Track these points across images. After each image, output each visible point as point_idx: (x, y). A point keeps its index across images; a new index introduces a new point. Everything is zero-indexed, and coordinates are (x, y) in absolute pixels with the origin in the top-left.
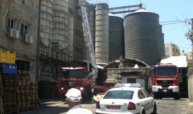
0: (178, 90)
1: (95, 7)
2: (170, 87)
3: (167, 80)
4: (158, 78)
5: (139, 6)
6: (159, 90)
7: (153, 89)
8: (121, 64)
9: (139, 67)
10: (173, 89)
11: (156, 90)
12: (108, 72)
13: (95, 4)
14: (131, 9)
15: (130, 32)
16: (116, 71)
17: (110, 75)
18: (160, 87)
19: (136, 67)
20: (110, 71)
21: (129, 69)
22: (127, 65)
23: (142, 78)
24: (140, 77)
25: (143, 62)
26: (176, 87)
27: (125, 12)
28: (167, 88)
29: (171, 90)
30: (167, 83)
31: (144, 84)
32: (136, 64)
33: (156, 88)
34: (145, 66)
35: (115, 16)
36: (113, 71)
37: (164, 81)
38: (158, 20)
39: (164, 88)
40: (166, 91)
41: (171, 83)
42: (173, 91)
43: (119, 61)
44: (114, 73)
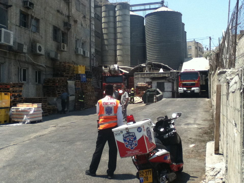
0: (198, 91)
1: (115, 7)
2: (193, 89)
3: (190, 83)
4: (183, 81)
5: (161, 4)
6: (184, 91)
7: (179, 90)
8: (147, 69)
9: (164, 71)
10: (195, 90)
11: (182, 91)
12: (135, 77)
13: (115, 3)
14: (152, 6)
15: (152, 32)
16: (142, 75)
17: (137, 79)
18: (185, 89)
19: (161, 71)
20: (137, 75)
21: (155, 74)
22: (152, 69)
23: (169, 82)
24: (168, 81)
25: (167, 66)
26: (197, 88)
27: (145, 10)
28: (190, 89)
29: (194, 91)
30: (190, 85)
31: (171, 87)
32: (161, 68)
33: (181, 90)
34: (169, 70)
35: (136, 15)
36: (140, 75)
37: (188, 83)
38: (181, 19)
39: (188, 89)
40: (189, 91)
41: (194, 85)
42: (195, 92)
43: (145, 65)
44: (141, 78)
